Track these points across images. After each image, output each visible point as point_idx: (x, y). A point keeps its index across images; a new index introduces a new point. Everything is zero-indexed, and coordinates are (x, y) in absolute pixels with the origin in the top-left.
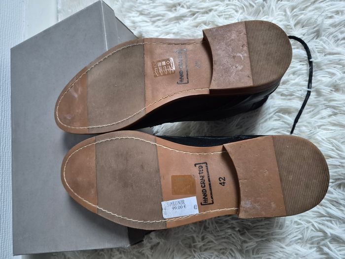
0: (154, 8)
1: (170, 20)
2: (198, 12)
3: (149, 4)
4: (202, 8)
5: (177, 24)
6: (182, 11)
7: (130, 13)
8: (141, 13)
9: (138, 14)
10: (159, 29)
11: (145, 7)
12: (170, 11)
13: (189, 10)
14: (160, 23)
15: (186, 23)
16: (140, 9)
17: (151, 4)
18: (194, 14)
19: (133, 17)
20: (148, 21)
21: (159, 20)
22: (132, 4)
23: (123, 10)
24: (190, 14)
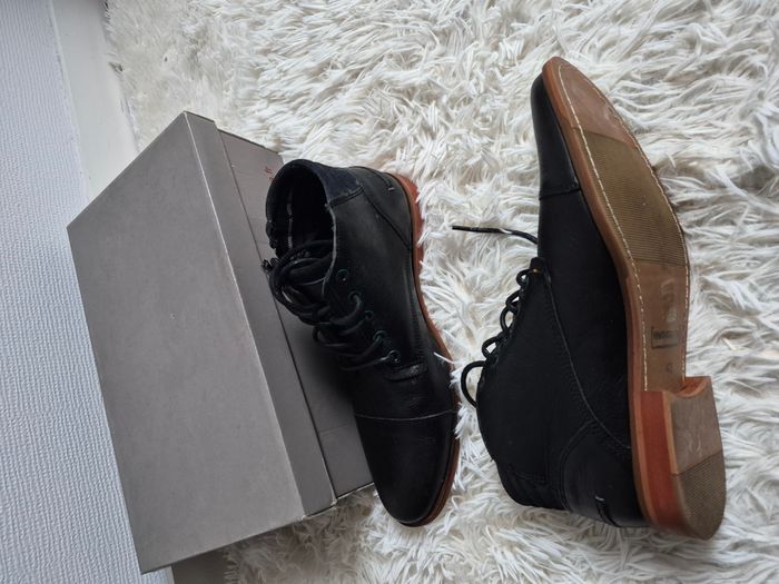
0: (288, 85)
1: (321, 97)
2: (362, 69)
3: (279, 79)
4: (367, 61)
5: (334, 101)
6: (336, 75)
7: (253, 104)
8: (271, 100)
9: (266, 103)
10: (306, 119)
11: (272, 87)
12: (317, 81)
13: (345, 70)
14: (305, 109)
15: (347, 95)
16: (266, 94)
17: (283, 79)
18: (356, 75)
19: (259, 111)
20: (285, 109)
21: (303, 103)
22: (251, 88)
23: (238, 103)
24: (350, 76)
